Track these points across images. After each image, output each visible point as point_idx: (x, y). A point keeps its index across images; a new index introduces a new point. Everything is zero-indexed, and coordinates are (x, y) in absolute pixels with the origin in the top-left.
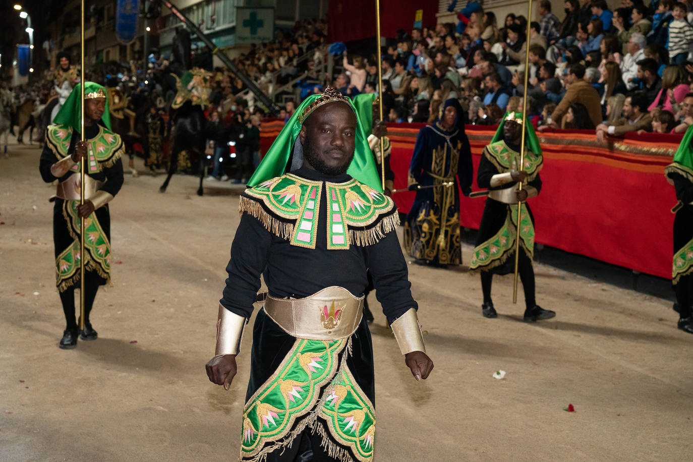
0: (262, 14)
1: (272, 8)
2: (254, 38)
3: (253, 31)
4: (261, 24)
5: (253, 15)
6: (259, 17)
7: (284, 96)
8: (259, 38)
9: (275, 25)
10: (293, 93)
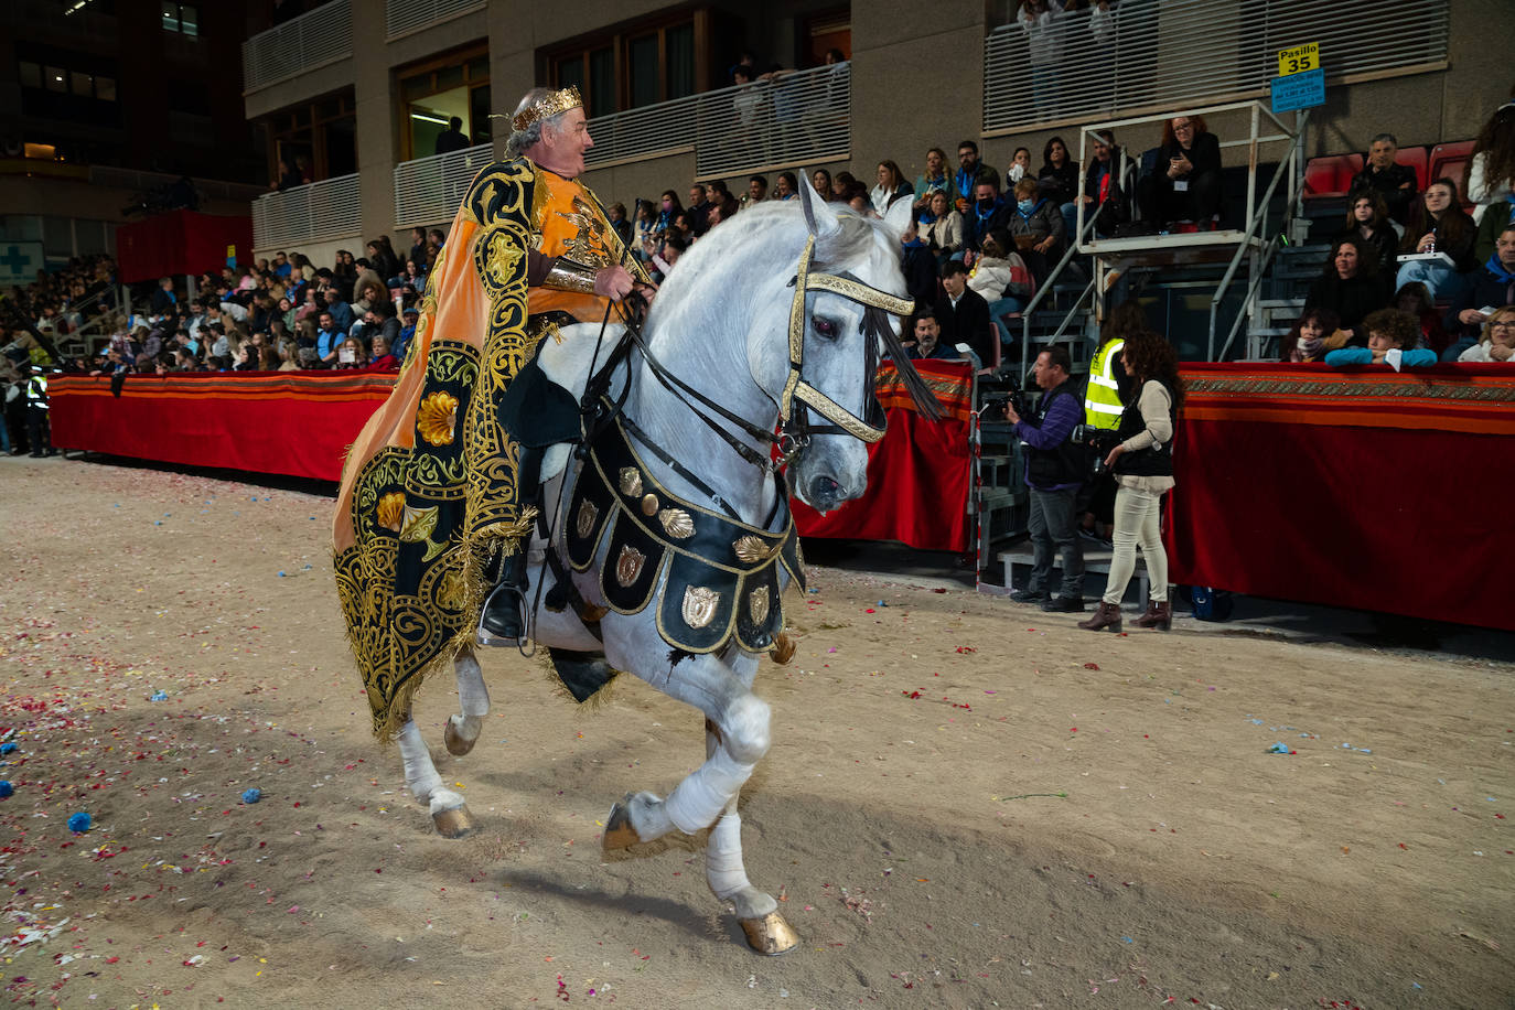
0: (24, 249)
1: (40, 241)
2: (18, 278)
3: (17, 270)
4: (26, 260)
5: (13, 251)
6: (22, 253)
7: (71, 346)
8: (26, 278)
9: (45, 261)
10: (83, 342)
